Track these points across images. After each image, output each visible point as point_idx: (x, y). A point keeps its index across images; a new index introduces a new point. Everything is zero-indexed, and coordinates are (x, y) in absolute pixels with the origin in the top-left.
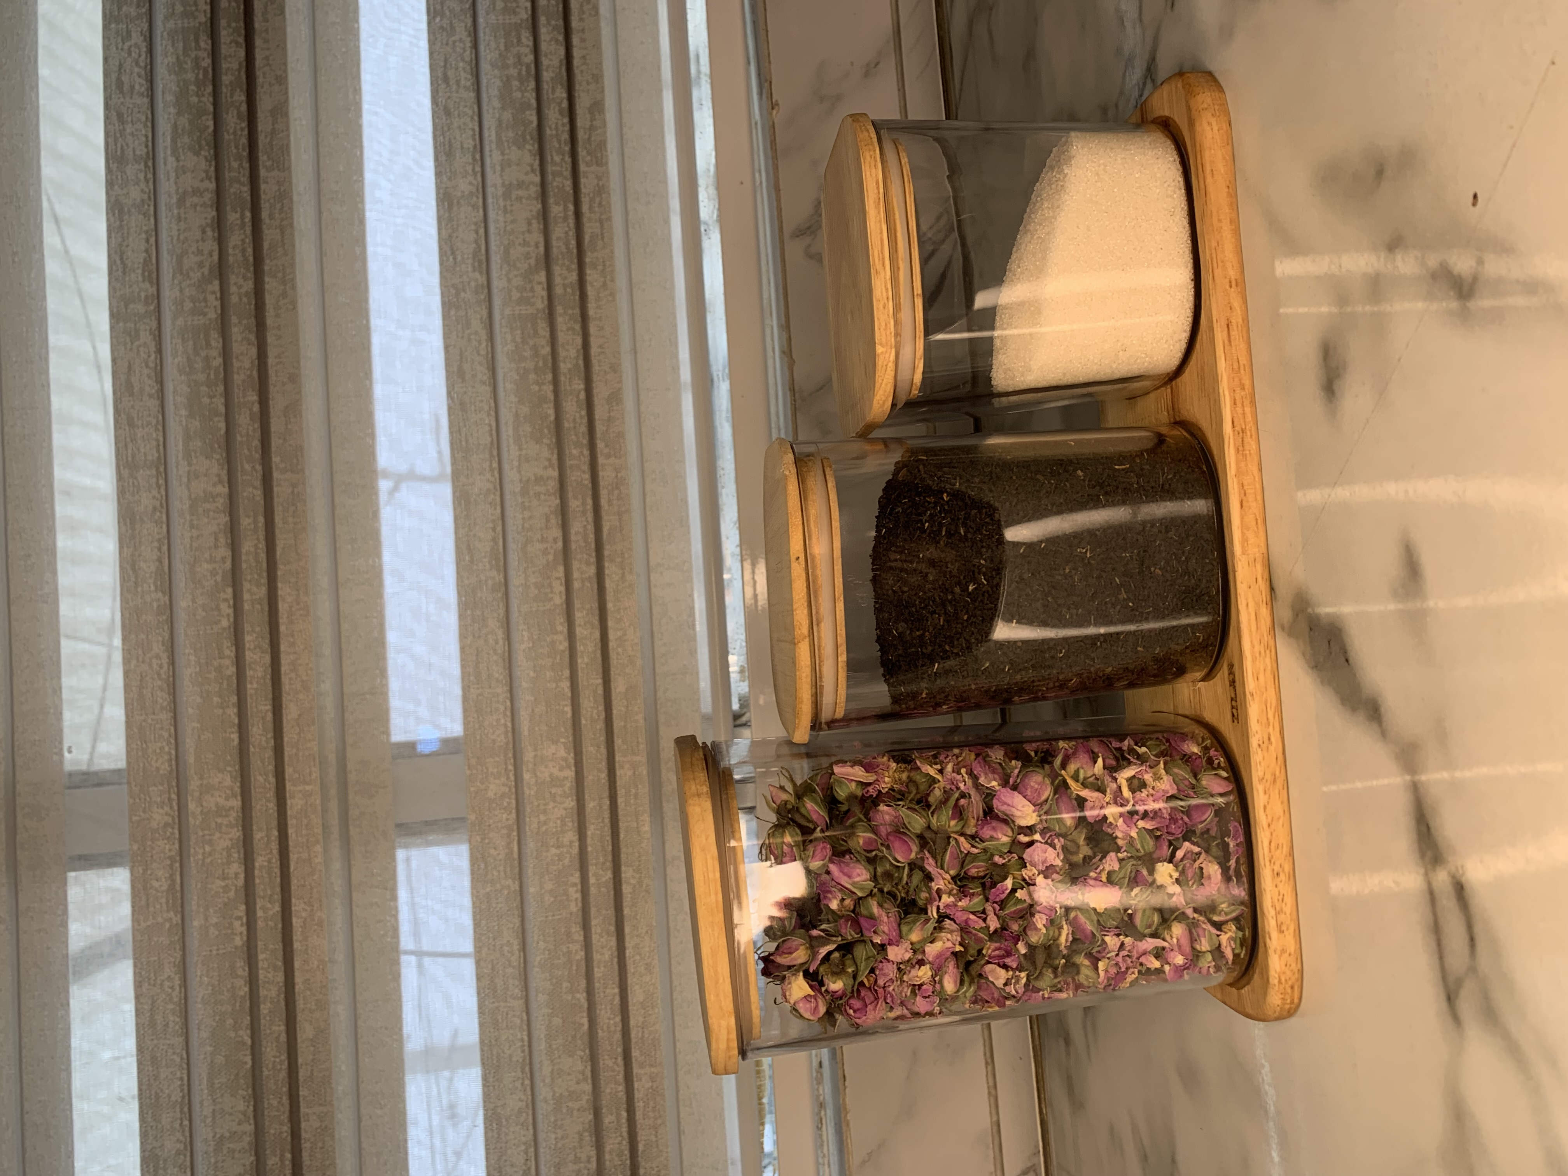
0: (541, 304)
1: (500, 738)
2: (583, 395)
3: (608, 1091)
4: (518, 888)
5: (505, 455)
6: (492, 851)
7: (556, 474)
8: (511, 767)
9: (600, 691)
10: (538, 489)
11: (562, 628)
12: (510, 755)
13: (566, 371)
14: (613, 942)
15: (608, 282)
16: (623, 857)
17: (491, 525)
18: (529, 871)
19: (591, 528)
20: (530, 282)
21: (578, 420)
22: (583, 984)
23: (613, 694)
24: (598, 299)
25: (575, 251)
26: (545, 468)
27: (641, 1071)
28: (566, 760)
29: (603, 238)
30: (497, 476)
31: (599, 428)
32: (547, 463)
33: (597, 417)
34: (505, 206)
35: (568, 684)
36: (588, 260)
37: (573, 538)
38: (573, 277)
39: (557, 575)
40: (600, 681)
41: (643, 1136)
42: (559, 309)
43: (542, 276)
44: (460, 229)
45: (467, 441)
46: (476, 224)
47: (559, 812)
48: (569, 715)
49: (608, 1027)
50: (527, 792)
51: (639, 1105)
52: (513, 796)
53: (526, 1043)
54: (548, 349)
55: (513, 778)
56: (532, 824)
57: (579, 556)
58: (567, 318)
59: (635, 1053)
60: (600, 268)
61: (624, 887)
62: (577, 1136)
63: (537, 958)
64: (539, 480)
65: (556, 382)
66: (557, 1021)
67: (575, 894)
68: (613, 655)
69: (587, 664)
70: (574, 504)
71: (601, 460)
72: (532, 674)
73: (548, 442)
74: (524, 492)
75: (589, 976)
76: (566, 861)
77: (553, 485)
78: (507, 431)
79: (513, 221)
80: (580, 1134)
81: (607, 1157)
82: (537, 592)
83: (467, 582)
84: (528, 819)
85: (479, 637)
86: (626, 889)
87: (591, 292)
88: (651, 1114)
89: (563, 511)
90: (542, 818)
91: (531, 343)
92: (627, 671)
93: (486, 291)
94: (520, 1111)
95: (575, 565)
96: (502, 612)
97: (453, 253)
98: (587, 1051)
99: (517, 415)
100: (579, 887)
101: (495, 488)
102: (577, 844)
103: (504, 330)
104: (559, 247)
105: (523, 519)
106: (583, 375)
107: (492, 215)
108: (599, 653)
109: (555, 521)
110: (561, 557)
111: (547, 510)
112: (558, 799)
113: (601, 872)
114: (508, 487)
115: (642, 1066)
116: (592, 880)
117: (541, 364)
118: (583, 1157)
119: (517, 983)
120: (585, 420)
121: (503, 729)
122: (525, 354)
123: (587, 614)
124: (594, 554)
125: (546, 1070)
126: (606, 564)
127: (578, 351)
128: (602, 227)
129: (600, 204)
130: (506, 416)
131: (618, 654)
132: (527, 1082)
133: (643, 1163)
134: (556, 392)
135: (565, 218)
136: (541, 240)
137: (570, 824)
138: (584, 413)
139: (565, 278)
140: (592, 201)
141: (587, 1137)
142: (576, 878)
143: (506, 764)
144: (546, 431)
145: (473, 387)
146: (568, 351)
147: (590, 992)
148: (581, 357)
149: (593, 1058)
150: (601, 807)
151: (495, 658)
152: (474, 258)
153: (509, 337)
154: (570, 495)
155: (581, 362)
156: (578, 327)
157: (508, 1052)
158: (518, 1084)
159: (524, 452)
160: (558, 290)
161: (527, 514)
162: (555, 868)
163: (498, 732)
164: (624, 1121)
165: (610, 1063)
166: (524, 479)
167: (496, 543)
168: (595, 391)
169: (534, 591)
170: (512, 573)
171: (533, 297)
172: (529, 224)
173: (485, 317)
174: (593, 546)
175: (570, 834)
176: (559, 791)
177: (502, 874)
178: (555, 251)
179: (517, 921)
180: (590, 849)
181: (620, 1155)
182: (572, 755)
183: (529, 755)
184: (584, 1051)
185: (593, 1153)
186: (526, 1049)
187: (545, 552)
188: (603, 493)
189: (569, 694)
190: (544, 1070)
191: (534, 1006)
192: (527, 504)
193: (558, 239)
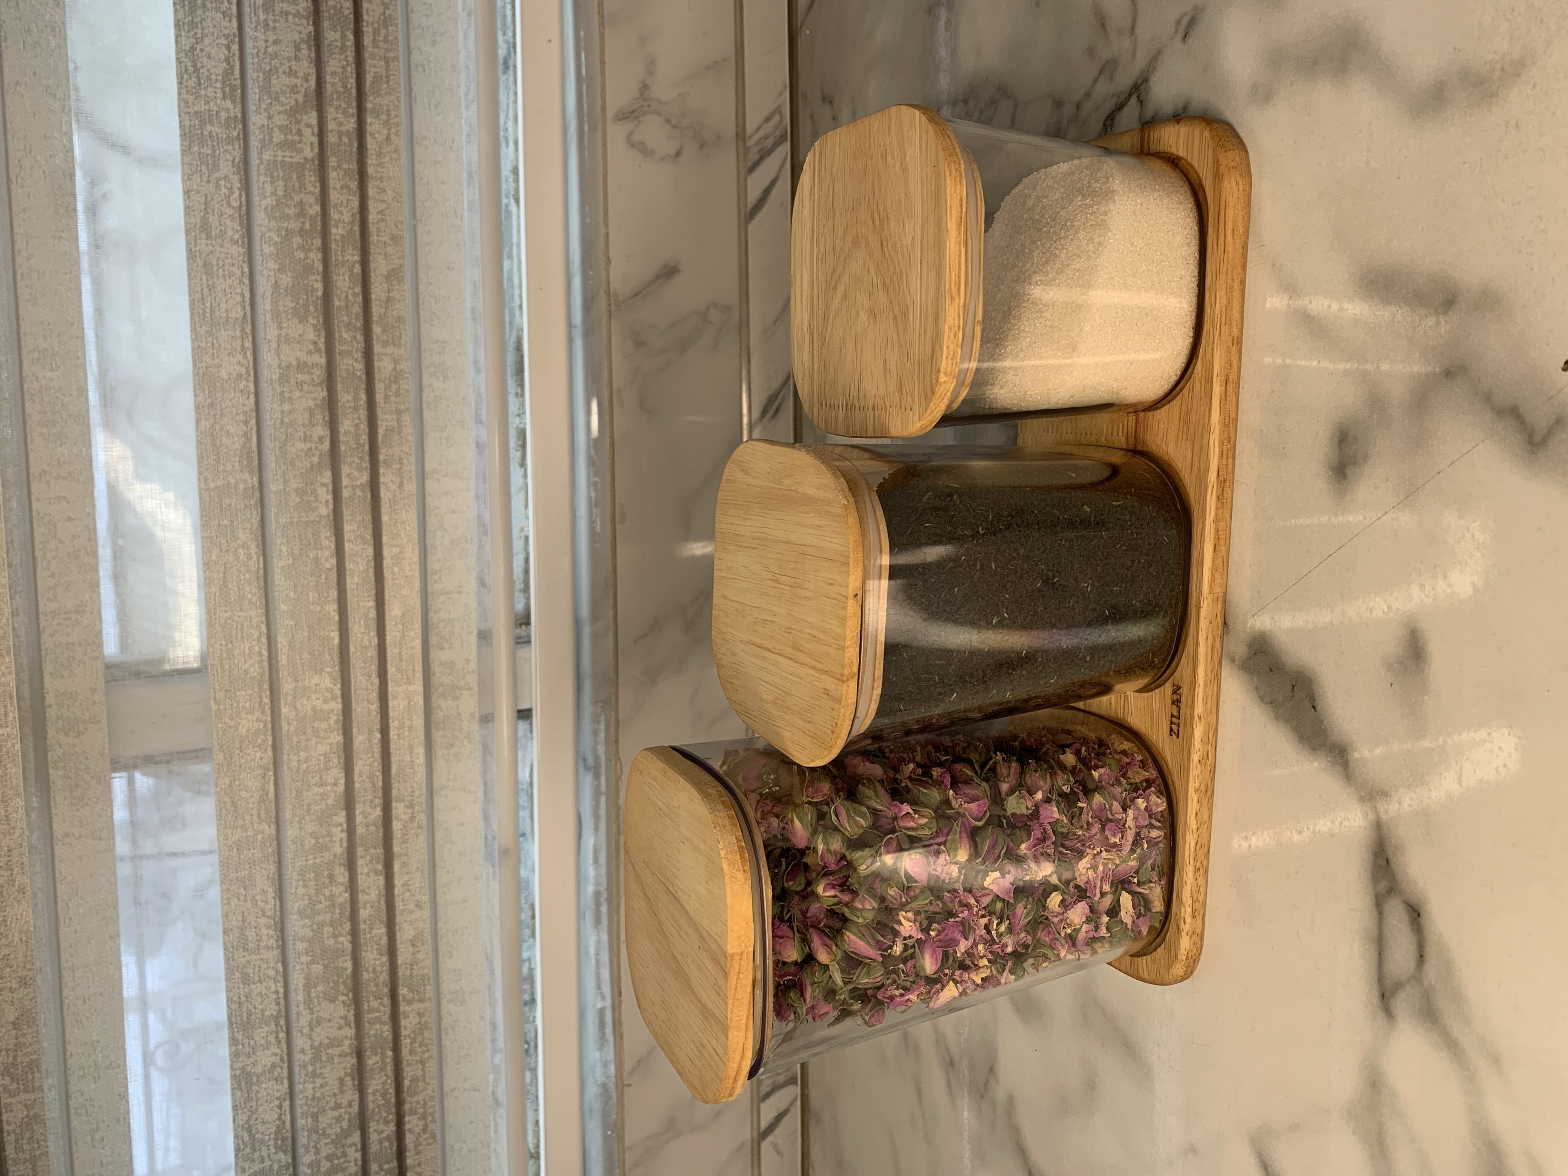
0: (309, 152)
1: (255, 668)
2: (357, 269)
3: (372, 1032)
4: (274, 832)
5: (261, 334)
6: (244, 794)
7: (323, 361)
8: (266, 701)
9: (373, 614)
10: (300, 377)
11: (329, 543)
12: (266, 686)
13: (338, 237)
14: (381, 880)
15: (393, 137)
16: (394, 793)
17: (242, 418)
18: (288, 814)
19: (364, 427)
20: (298, 122)
21: (351, 298)
22: (347, 926)
23: (387, 617)
24: (380, 155)
25: (354, 91)
26: (310, 353)
27: (408, 1008)
28: (331, 691)
29: (388, 82)
30: (251, 358)
31: (376, 310)
32: (312, 347)
33: (373, 296)
34: (266, 20)
35: (335, 607)
36: (369, 105)
37: (342, 438)
38: (351, 124)
39: (323, 481)
40: (372, 604)
41: (410, 1072)
42: (332, 161)
43: (312, 118)
44: (207, 41)
45: (212, 311)
46: (227, 37)
47: (322, 749)
48: (337, 640)
49: (374, 968)
50: (285, 726)
51: (405, 1042)
52: (270, 733)
53: (281, 995)
54: (318, 208)
55: (269, 712)
56: (290, 761)
57: (349, 460)
58: (342, 173)
59: (403, 991)
60: (384, 117)
61: (394, 823)
62: (337, 1084)
63: (293, 906)
64: (301, 366)
65: (325, 250)
66: (317, 968)
67: (340, 835)
68: (388, 575)
69: (357, 584)
70: (344, 398)
71: (377, 348)
72: (292, 595)
73: (314, 321)
74: (284, 379)
75: (354, 917)
76: (330, 802)
77: (318, 374)
78: (265, 305)
79: (276, 42)
80: (342, 1082)
81: (371, 1098)
82: (298, 499)
83: (212, 485)
84: (285, 757)
85: (227, 551)
86: (396, 826)
87: (371, 145)
88: (419, 1050)
89: (331, 404)
90: (303, 754)
91: (297, 199)
92: (404, 592)
93: (240, 126)
94: (274, 1066)
95: (345, 470)
96: (256, 521)
97: (196, 70)
98: (351, 995)
99: (276, 285)
100: (345, 826)
101: (247, 372)
102: (343, 781)
103: (262, 179)
104: (333, 84)
105: (282, 412)
106: (358, 245)
107: (248, 29)
108: (372, 571)
109: (320, 417)
110: (327, 460)
111: (311, 403)
112: (322, 734)
113: (369, 810)
114: (265, 373)
115: (410, 1003)
116: (359, 819)
117: (307, 226)
118: (344, 1102)
119: (271, 932)
120: (360, 299)
121: (256, 658)
122: (287, 211)
123: (358, 528)
124: (367, 458)
125: (304, 1021)
126: (382, 471)
127: (353, 215)
128: (387, 68)
129: (386, 37)
130: (264, 285)
131: (393, 573)
132: (282, 1035)
133: (409, 1099)
134: (326, 262)
135: (343, 48)
136: (313, 71)
137: (336, 761)
138: (358, 290)
139: (341, 124)
140: (376, 32)
141: (349, 1082)
142: (341, 817)
143: (261, 697)
144: (312, 308)
145: (222, 246)
146: (341, 213)
147: (354, 933)
148: (357, 224)
149: (357, 1002)
150: (370, 741)
151: (247, 576)
152: (224, 82)
153: (268, 188)
154: (339, 387)
155: (357, 229)
156: (354, 185)
157: (260, 1007)
158: (272, 1039)
159: (284, 332)
160: (332, 138)
161: (287, 407)
162: (317, 808)
163: (250, 662)
164: (388, 1060)
165: (374, 1004)
166: (284, 364)
167: (249, 440)
168: (372, 265)
169: (295, 499)
170: (269, 475)
171: (300, 142)
172: (297, 48)
173: (237, 160)
174: (367, 448)
175: (336, 771)
176: (324, 725)
177: (255, 817)
178: (329, 88)
179: (273, 868)
180: (357, 785)
181: (384, 1095)
182: (339, 686)
183: (287, 687)
184: (347, 995)
185: (356, 1097)
186: (282, 1002)
187: (309, 453)
188: (379, 387)
189: (337, 618)
190: (302, 1019)
191: (291, 955)
192: (287, 395)
193: (334, 74)
